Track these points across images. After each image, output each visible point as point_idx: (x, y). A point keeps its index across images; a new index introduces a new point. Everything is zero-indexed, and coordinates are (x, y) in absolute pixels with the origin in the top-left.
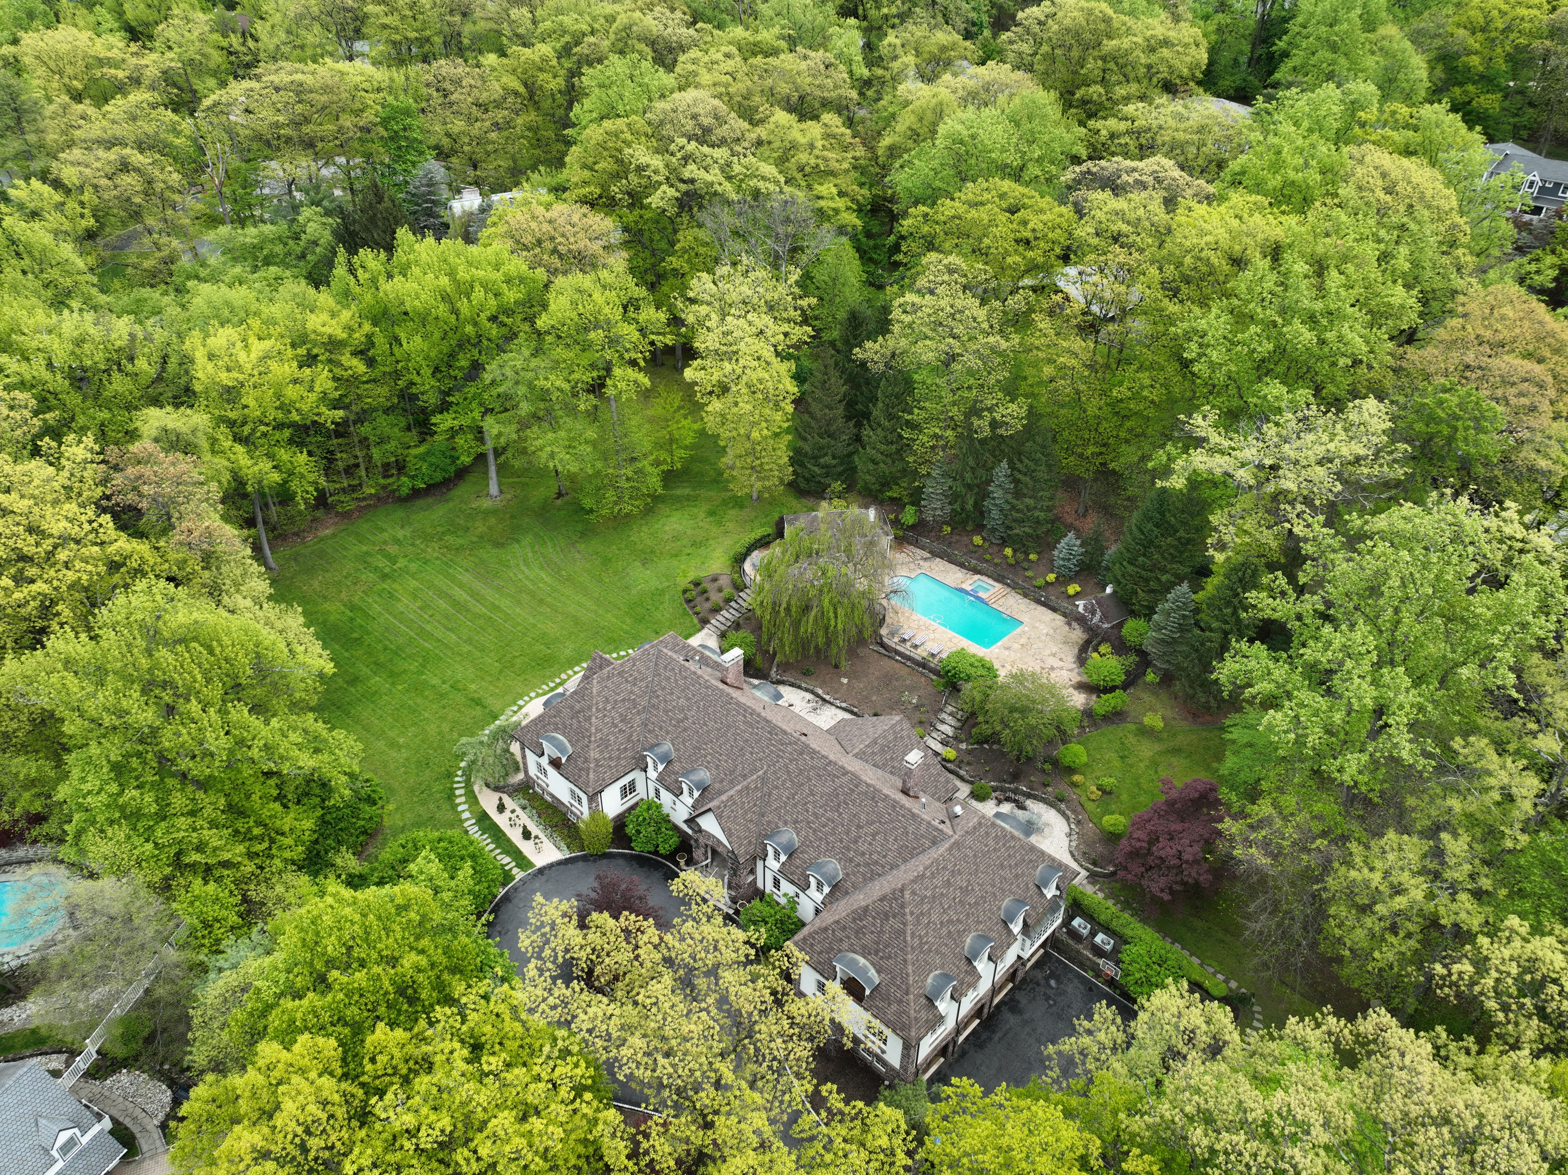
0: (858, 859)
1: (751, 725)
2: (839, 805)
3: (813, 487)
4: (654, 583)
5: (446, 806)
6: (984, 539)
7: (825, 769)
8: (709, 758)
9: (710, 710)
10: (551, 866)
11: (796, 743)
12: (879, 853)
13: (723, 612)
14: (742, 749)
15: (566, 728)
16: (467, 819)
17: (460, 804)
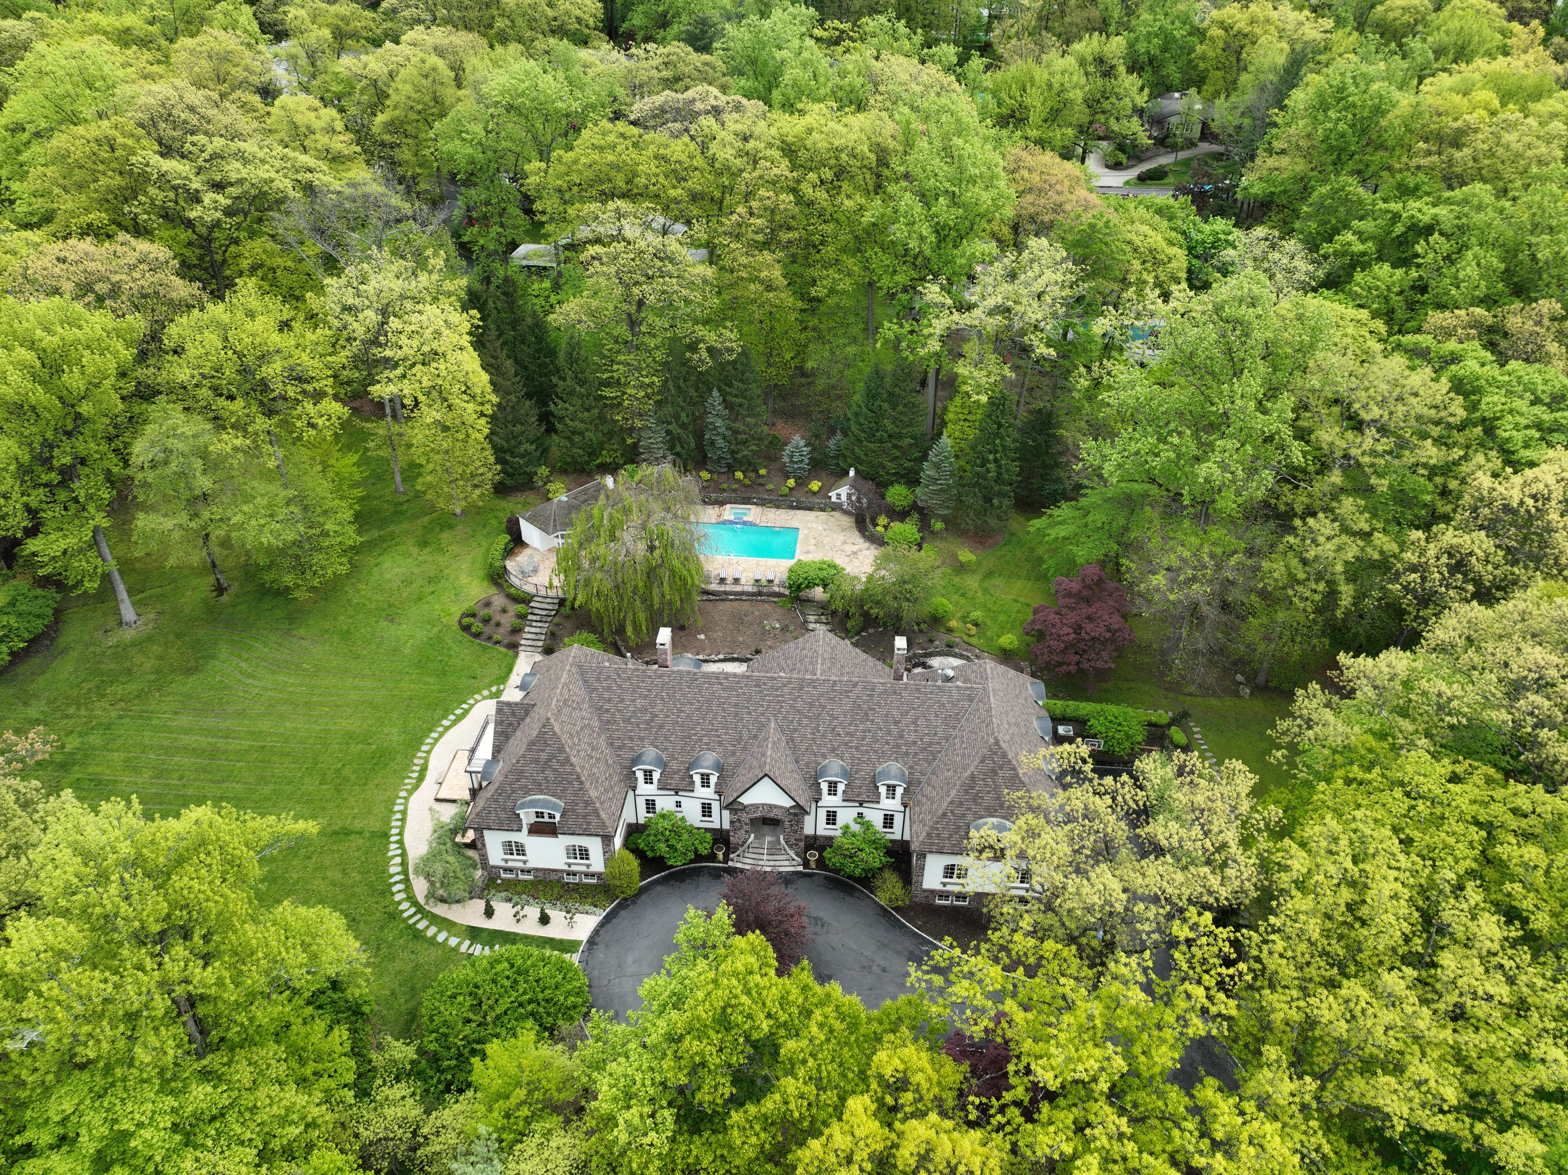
0: (913, 749)
1: (732, 689)
3: (521, 480)
4: (422, 635)
5: (419, 946)
6: (710, 472)
7: (833, 691)
8: (705, 740)
10: (596, 932)
11: (790, 683)
12: (928, 735)
13: (527, 629)
14: (736, 715)
15: (540, 784)
16: (459, 944)
17: (435, 935)
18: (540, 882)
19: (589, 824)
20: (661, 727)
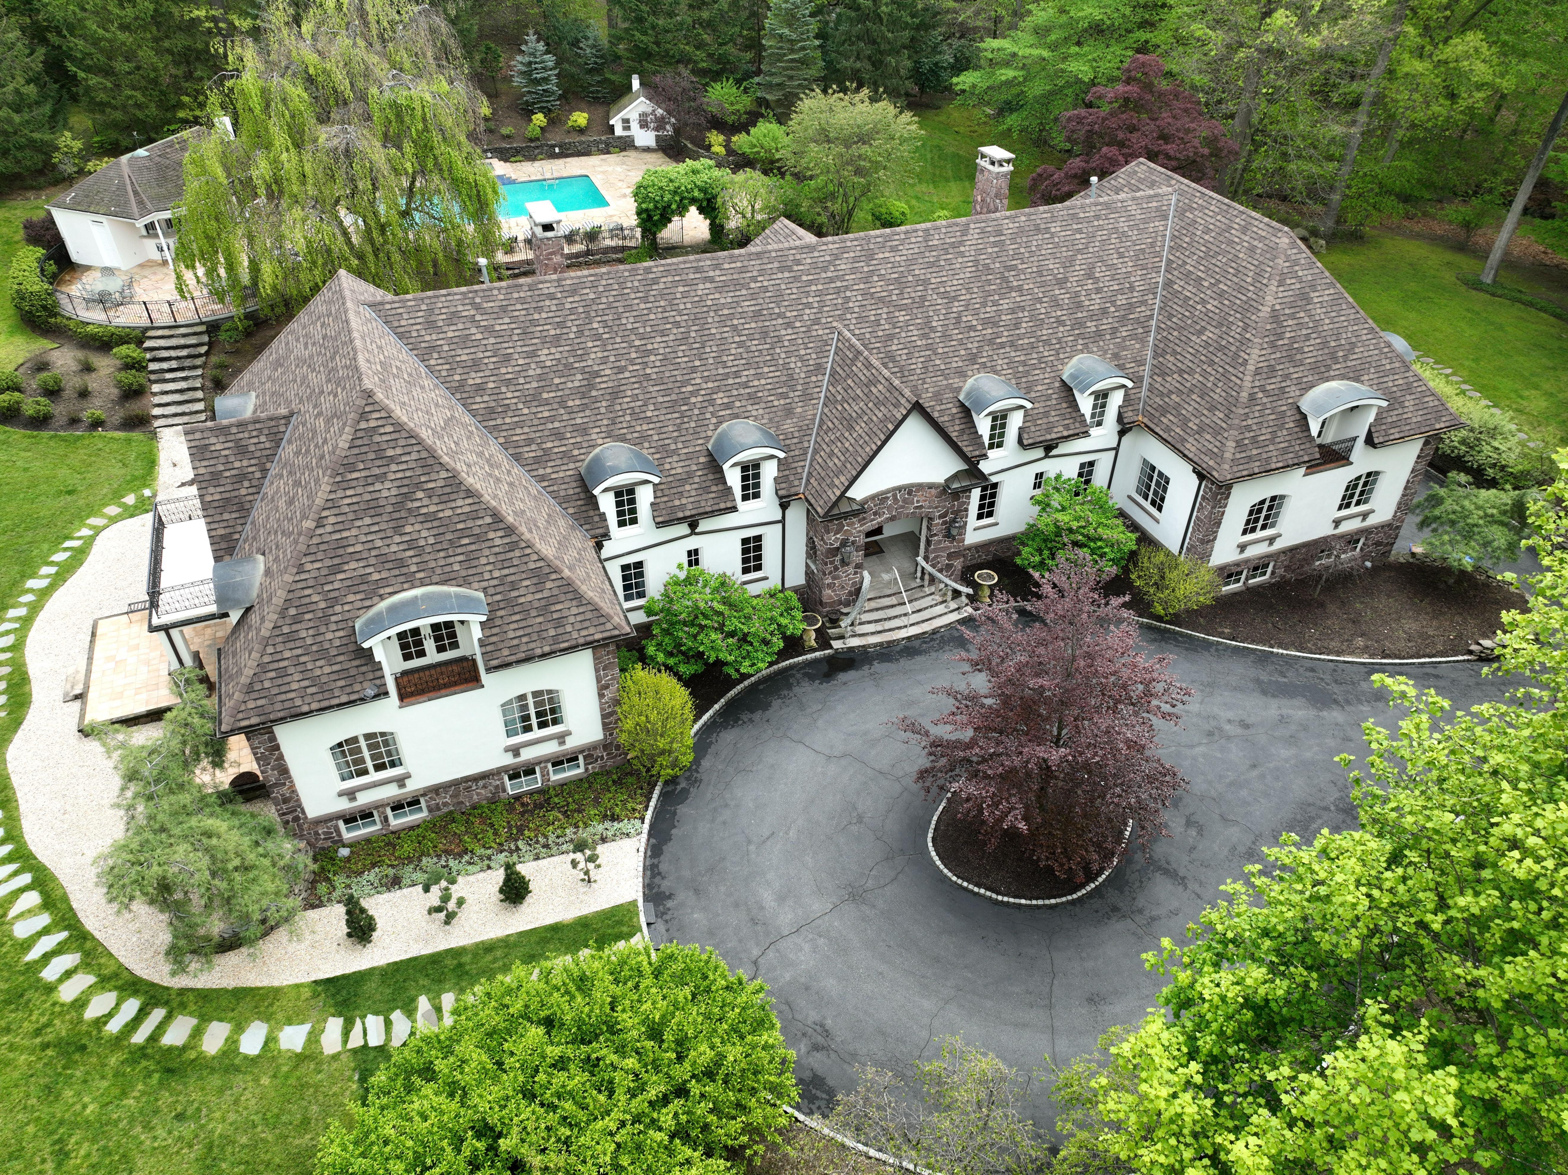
0: (1106, 324)
1: (737, 285)
2: (1004, 279)
5: (194, 1093)
8: (720, 398)
9: (628, 321)
10: (654, 871)
12: (1121, 291)
13: (156, 388)
14: (765, 334)
15: (401, 563)
16: (314, 1038)
17: (232, 1044)
18: (450, 818)
19: (559, 623)
20: (615, 394)
